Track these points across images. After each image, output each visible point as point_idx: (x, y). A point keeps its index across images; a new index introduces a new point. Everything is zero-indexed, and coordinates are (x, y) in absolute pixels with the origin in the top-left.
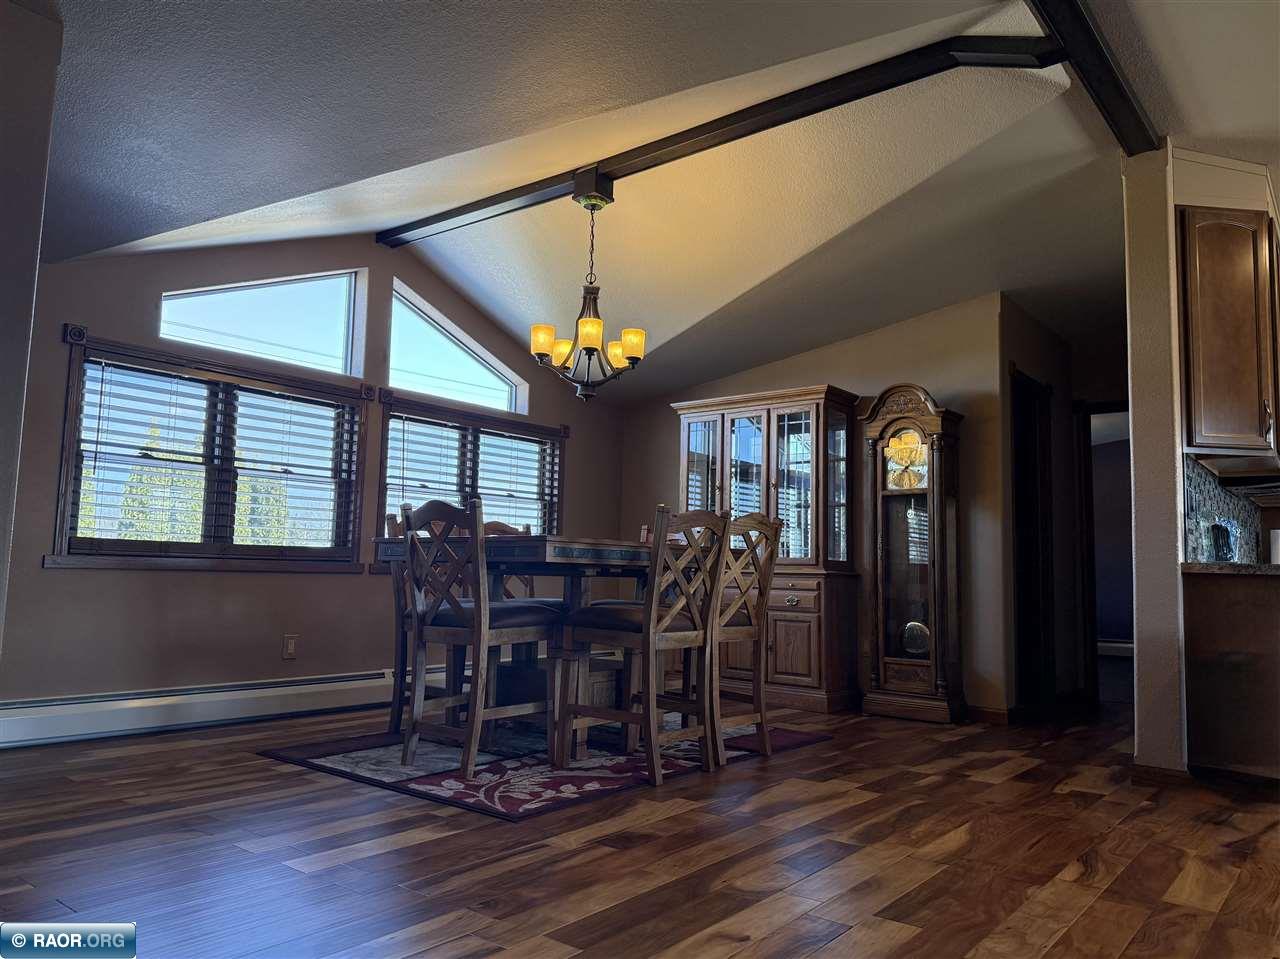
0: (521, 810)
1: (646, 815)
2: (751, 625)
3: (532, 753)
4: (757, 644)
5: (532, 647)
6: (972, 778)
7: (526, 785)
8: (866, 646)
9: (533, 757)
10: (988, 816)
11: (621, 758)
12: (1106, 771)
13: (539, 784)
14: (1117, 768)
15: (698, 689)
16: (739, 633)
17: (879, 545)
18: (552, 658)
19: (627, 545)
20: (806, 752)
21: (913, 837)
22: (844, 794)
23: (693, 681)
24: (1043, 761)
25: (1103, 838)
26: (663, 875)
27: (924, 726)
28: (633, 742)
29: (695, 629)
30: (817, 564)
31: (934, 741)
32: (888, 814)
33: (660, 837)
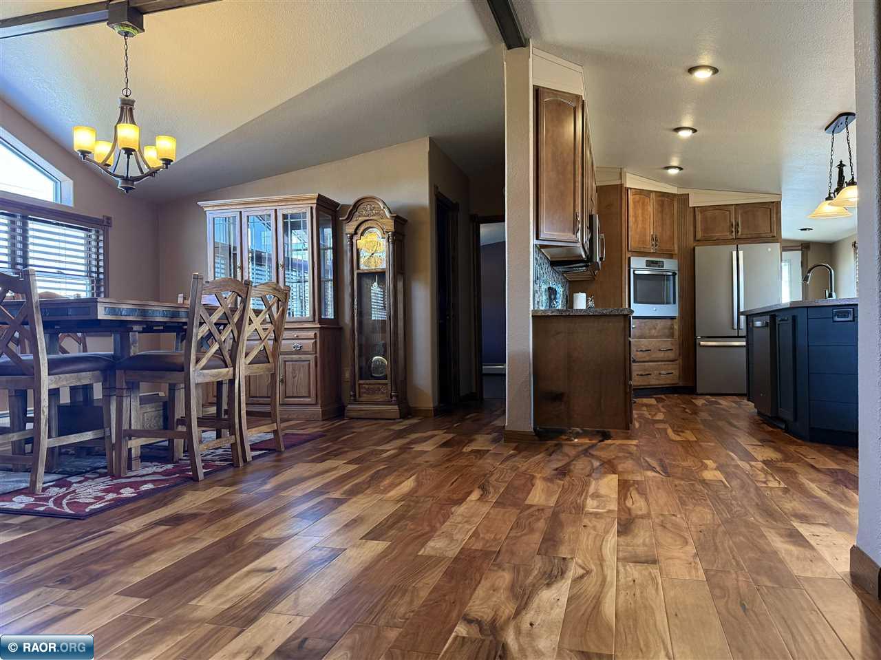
0: (87, 510)
1: (190, 501)
2: (269, 362)
3: (94, 470)
4: (273, 376)
5: (87, 389)
6: (414, 449)
7: (89, 492)
8: (347, 375)
9: (95, 472)
10: (426, 470)
11: (169, 465)
12: (490, 437)
13: (101, 491)
14: (496, 434)
15: (230, 411)
16: (260, 369)
17: (356, 307)
18: (107, 397)
19: (167, 306)
20: (308, 446)
21: (382, 488)
22: (335, 468)
23: (225, 406)
24: (454, 435)
25: (492, 473)
26: (207, 538)
27: (383, 422)
28: (180, 453)
29: (226, 367)
30: (314, 321)
31: (391, 430)
32: (364, 477)
33: (204, 514)
